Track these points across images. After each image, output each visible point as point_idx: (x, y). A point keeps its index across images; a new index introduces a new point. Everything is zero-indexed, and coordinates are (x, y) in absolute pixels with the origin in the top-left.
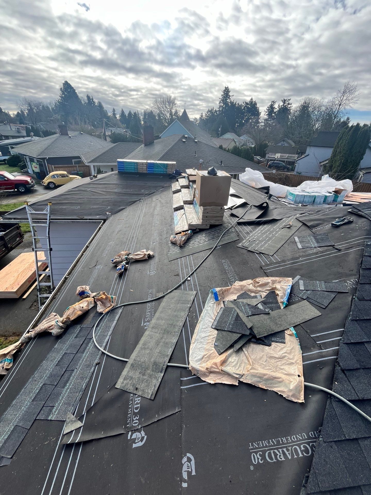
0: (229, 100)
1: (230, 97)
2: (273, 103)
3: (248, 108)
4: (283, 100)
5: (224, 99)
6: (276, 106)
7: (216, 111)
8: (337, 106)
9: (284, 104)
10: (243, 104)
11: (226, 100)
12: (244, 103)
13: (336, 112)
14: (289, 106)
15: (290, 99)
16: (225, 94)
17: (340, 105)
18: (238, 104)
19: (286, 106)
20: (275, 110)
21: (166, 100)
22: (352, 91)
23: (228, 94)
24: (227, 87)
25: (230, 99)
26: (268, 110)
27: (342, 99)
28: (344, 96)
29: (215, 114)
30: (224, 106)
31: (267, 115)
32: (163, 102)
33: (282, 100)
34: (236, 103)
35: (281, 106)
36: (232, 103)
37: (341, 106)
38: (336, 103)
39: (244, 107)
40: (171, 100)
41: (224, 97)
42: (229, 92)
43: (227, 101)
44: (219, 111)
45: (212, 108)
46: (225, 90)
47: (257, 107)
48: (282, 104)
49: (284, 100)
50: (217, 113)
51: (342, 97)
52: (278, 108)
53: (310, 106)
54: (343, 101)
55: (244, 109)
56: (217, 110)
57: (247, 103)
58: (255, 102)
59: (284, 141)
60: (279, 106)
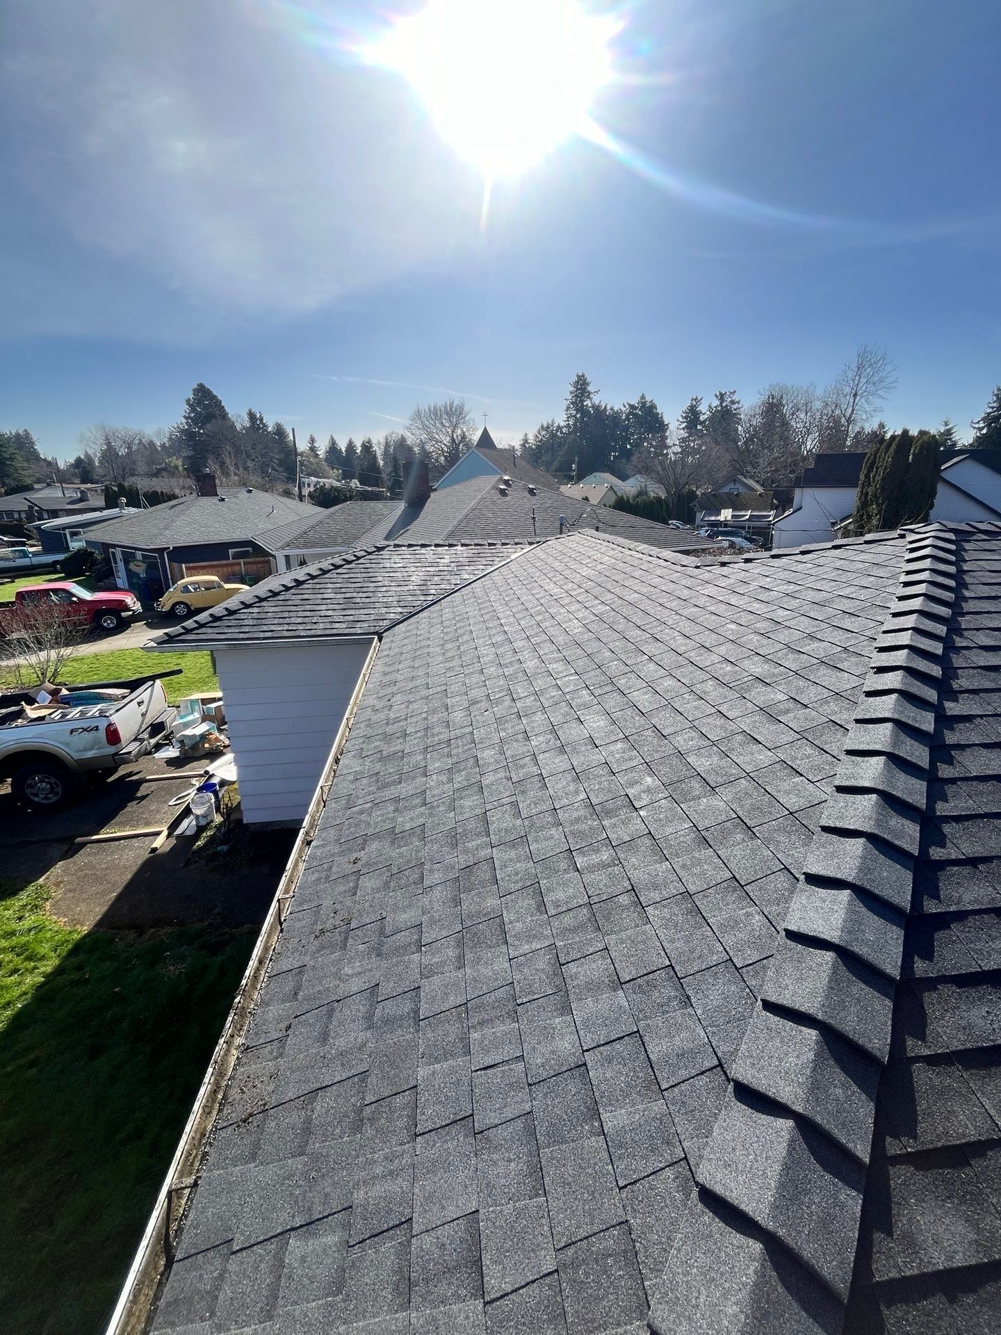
0: (588, 403)
1: (592, 396)
2: (694, 403)
3: (635, 415)
4: (718, 394)
5: (576, 400)
6: (703, 408)
7: (559, 427)
8: (848, 397)
9: (721, 403)
10: (624, 409)
11: (582, 402)
12: (625, 406)
13: (850, 410)
14: (735, 406)
15: (735, 392)
16: (578, 389)
17: (855, 395)
18: (612, 409)
19: (727, 406)
20: (702, 418)
21: (443, 409)
22: (879, 365)
23: (585, 388)
24: (580, 374)
25: (591, 399)
26: (686, 418)
27: (856, 382)
28: (860, 376)
29: (559, 433)
30: (578, 416)
31: (683, 429)
32: (436, 415)
33: (716, 395)
34: (606, 407)
35: (716, 407)
36: (596, 408)
37: (858, 398)
38: (845, 393)
39: (628, 415)
40: (454, 409)
41: (576, 396)
42: (588, 384)
43: (585, 404)
44: (568, 426)
45: (550, 422)
46: (577, 382)
47: (658, 414)
48: (716, 403)
49: (721, 394)
50: (562, 432)
51: (857, 378)
52: (708, 413)
53: (784, 402)
54: (861, 385)
55: (627, 418)
56: (563, 424)
57: (632, 407)
58: (651, 401)
59: (735, 481)
60: (710, 407)
